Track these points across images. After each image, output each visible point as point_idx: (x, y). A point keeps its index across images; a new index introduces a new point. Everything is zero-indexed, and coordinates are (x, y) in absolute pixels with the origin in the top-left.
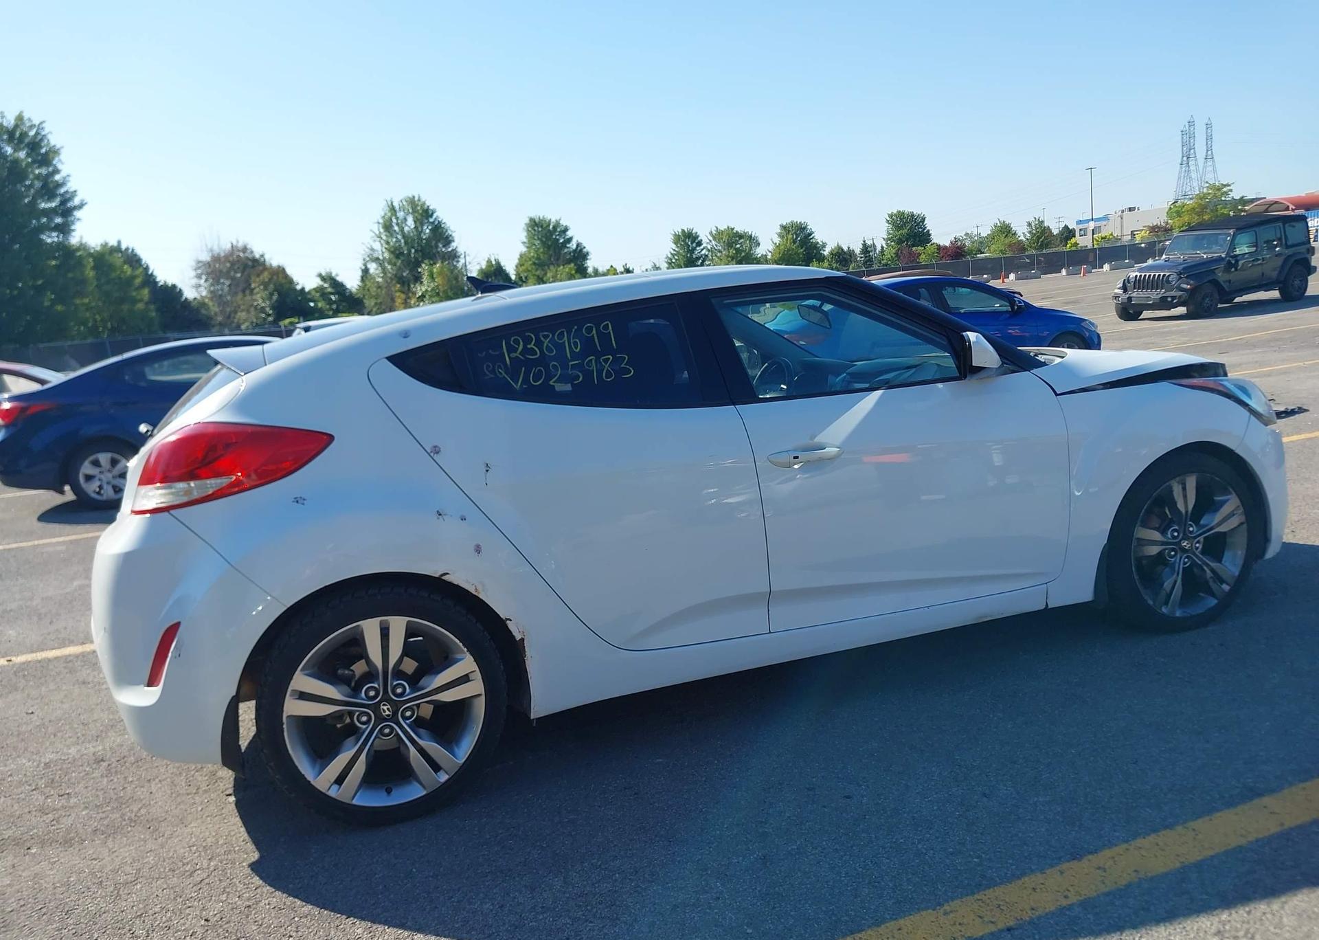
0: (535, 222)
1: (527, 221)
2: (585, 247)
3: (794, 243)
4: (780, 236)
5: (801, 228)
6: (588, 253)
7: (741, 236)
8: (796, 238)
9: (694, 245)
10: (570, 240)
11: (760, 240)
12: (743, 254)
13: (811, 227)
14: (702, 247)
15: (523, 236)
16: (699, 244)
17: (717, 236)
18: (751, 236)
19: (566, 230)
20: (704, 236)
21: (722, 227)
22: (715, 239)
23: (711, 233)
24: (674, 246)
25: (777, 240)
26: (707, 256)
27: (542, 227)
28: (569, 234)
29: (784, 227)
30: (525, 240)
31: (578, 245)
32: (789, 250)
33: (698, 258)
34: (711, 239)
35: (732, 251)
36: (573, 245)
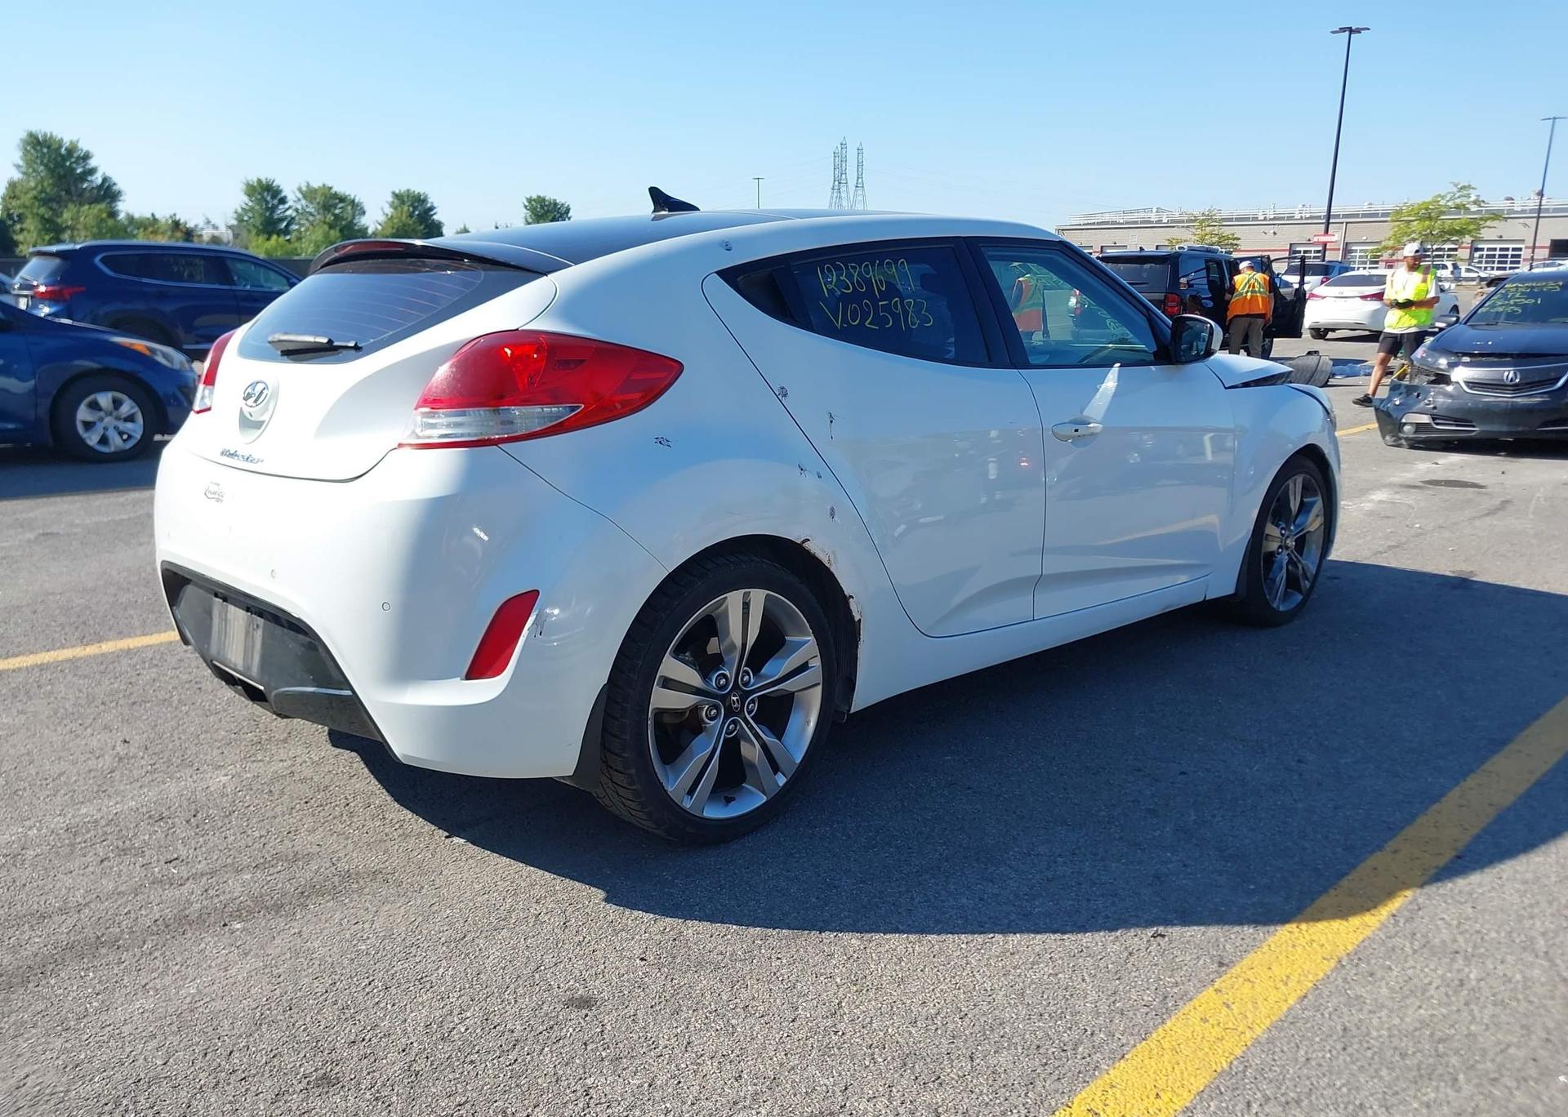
0: (37, 138)
1: (24, 135)
2: (115, 184)
3: (411, 215)
4: (392, 205)
5: (420, 200)
6: (119, 192)
7: (342, 199)
8: (414, 212)
9: (276, 202)
10: (92, 171)
11: (366, 208)
12: (344, 223)
13: (433, 199)
14: (287, 206)
15: (17, 156)
16: (283, 201)
17: (309, 194)
18: (353, 201)
19: (86, 157)
20: (290, 191)
21: (316, 184)
22: (305, 197)
23: (300, 189)
24: (246, 199)
25: (389, 211)
26: (293, 218)
27: (49, 147)
28: (92, 163)
29: (396, 196)
30: (21, 163)
31: (105, 180)
32: (404, 225)
33: (281, 220)
34: (300, 196)
35: (329, 218)
36: (98, 179)
